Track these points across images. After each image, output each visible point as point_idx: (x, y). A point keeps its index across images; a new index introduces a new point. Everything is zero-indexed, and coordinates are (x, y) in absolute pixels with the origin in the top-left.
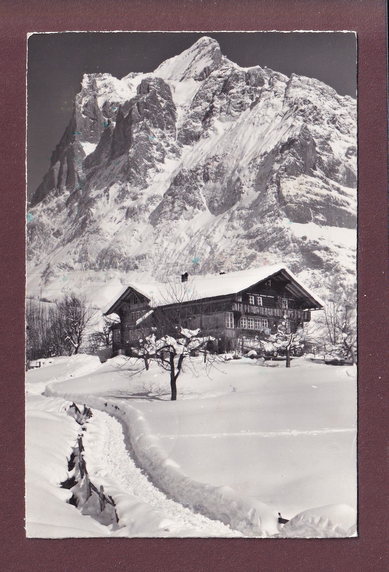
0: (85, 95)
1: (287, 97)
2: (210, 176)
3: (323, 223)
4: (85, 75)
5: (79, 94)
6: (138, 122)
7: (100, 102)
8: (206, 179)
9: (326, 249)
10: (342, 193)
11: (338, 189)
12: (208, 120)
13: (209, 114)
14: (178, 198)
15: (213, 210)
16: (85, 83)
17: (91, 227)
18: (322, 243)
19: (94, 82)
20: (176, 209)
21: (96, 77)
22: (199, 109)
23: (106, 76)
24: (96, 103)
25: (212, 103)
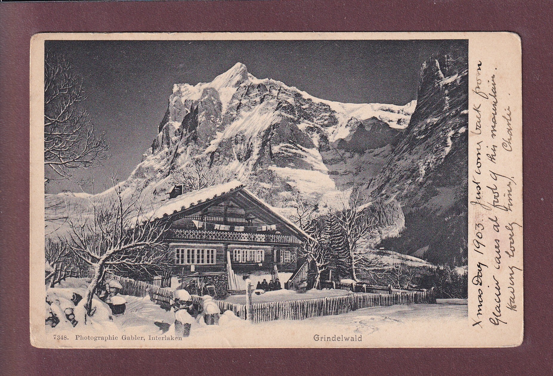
0: (175, 96)
1: (278, 99)
2: (238, 141)
3: (293, 167)
4: (175, 85)
5: (172, 95)
6: (201, 112)
7: (183, 100)
8: (237, 143)
9: (294, 181)
10: (304, 151)
11: (301, 149)
12: (238, 110)
13: (239, 107)
14: (222, 154)
15: (240, 159)
16: (175, 88)
17: (177, 169)
18: (291, 178)
19: (180, 88)
20: (220, 160)
21: (181, 85)
22: (234, 104)
23: (186, 85)
24: (180, 100)
25: (240, 101)
